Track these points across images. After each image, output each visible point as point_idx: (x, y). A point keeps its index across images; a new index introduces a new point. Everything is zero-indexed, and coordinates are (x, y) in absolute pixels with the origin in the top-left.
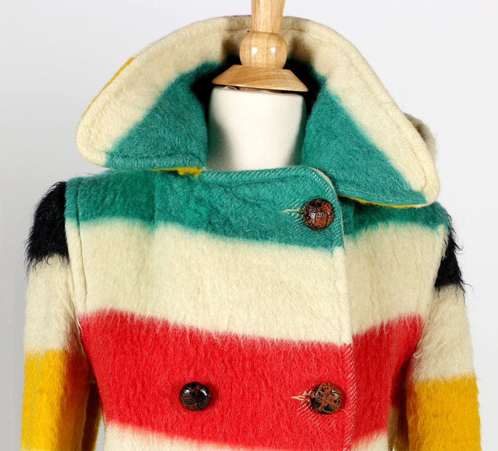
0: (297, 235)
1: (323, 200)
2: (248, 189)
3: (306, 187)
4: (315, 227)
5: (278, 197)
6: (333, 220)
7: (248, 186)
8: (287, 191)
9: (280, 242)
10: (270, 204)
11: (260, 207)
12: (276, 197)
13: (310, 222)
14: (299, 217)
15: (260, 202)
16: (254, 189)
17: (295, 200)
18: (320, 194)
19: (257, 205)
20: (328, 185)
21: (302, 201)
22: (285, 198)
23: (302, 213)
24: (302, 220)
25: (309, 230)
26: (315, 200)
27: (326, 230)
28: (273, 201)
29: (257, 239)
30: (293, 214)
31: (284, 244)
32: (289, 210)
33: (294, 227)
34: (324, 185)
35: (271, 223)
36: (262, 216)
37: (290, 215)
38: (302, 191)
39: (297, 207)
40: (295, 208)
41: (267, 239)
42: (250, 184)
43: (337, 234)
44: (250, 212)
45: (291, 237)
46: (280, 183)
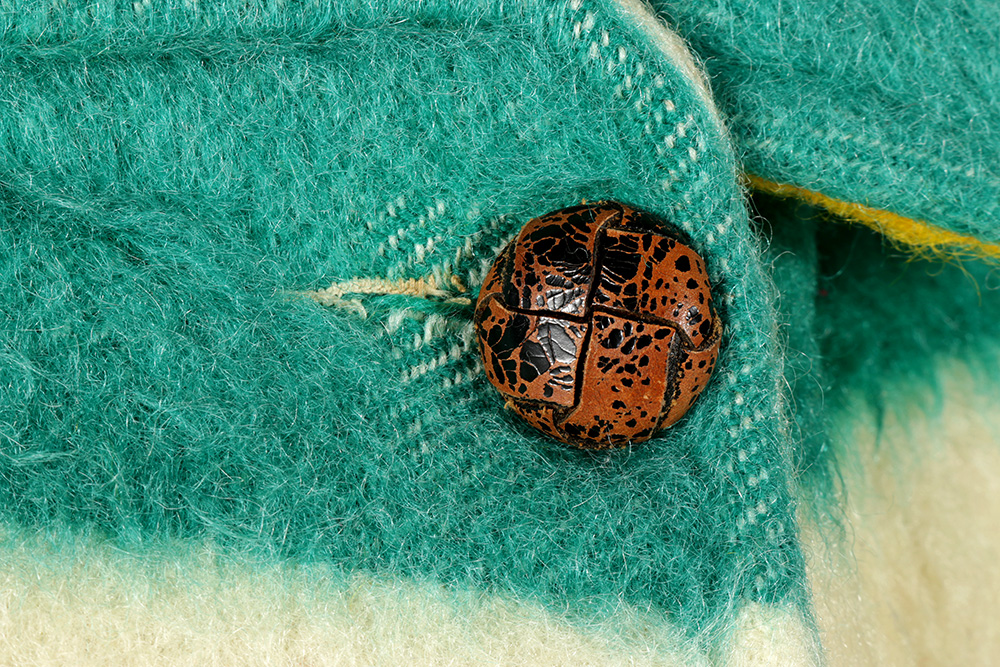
0: (433, 495)
1: (646, 222)
2: (45, 108)
3: (509, 111)
4: (573, 431)
5: (285, 181)
6: (714, 382)
7: (43, 84)
8: (358, 133)
9: (292, 553)
10: (218, 236)
11: (134, 257)
12: (265, 182)
13: (535, 389)
14: (442, 345)
15: (132, 218)
16: (92, 110)
17: (417, 207)
18: (617, 169)
19: (109, 236)
20: (686, 105)
21: (473, 214)
22: (340, 187)
23: (465, 314)
24: (468, 362)
25: (526, 448)
26: (580, 217)
27: (666, 461)
28: (242, 213)
29: (108, 529)
30: (395, 320)
31: (324, 568)
32: (370, 285)
33: (403, 423)
34: (658, 101)
35: (223, 397)
36: (152, 331)
37: (377, 320)
38: (481, 138)
39: (431, 259)
40: (409, 274)
41: (185, 526)
42: (62, 63)
43: (753, 496)
44: (55, 295)
45: (380, 514)
46: (303, 72)
